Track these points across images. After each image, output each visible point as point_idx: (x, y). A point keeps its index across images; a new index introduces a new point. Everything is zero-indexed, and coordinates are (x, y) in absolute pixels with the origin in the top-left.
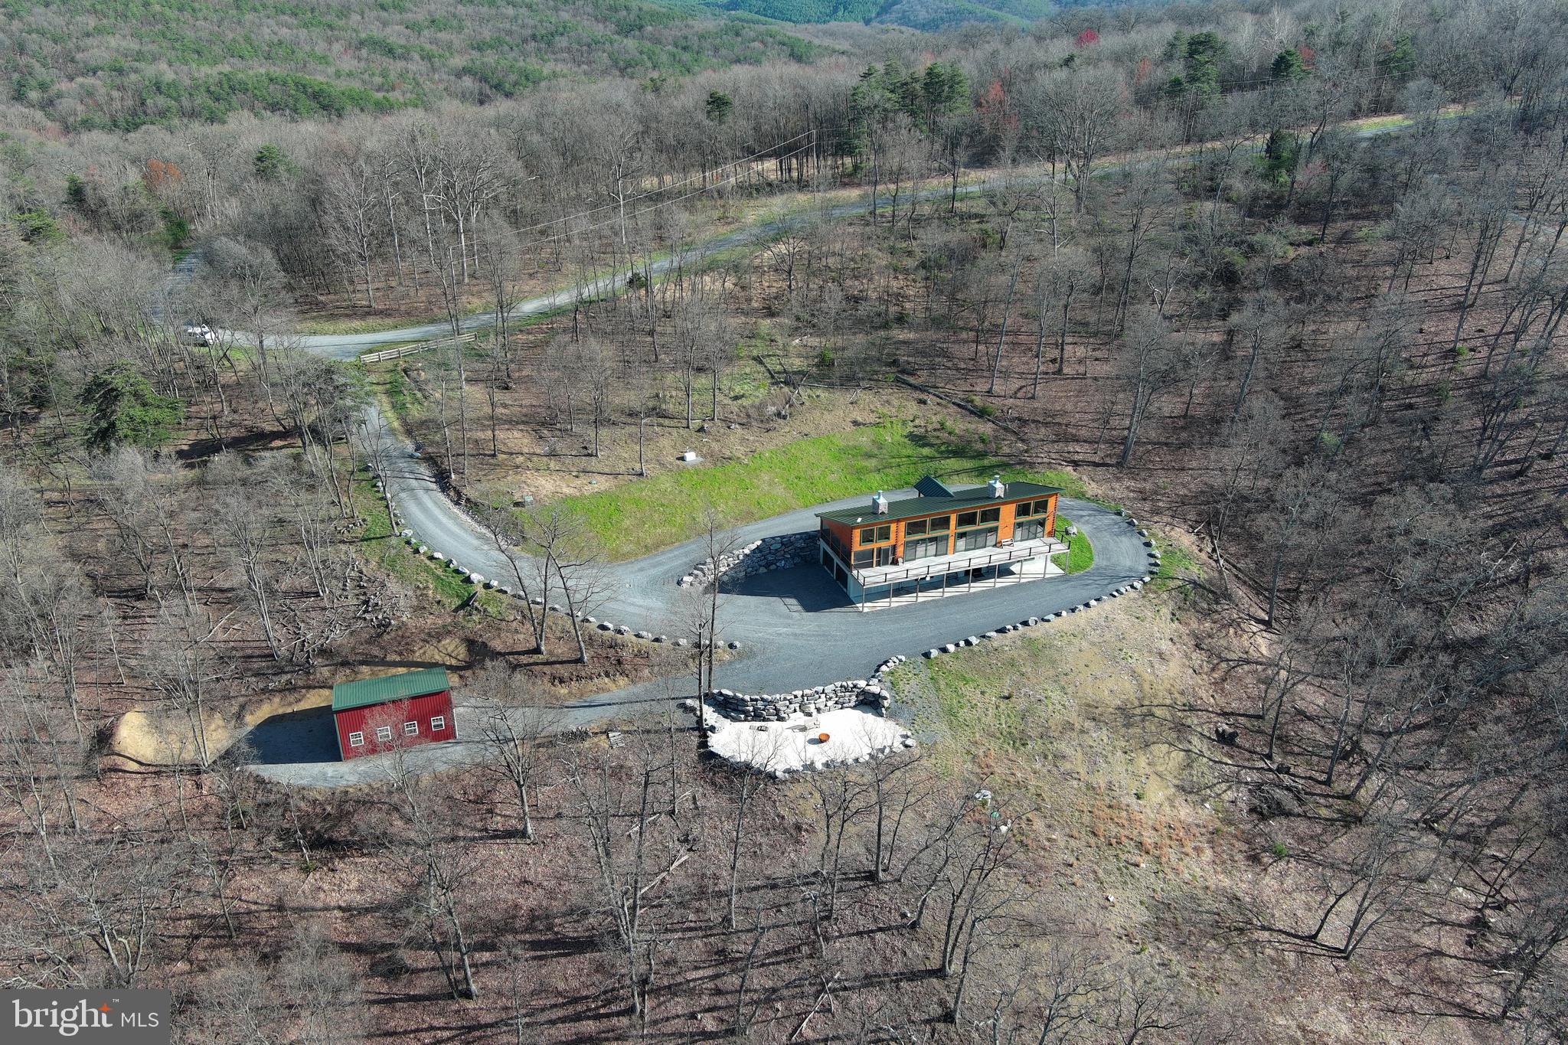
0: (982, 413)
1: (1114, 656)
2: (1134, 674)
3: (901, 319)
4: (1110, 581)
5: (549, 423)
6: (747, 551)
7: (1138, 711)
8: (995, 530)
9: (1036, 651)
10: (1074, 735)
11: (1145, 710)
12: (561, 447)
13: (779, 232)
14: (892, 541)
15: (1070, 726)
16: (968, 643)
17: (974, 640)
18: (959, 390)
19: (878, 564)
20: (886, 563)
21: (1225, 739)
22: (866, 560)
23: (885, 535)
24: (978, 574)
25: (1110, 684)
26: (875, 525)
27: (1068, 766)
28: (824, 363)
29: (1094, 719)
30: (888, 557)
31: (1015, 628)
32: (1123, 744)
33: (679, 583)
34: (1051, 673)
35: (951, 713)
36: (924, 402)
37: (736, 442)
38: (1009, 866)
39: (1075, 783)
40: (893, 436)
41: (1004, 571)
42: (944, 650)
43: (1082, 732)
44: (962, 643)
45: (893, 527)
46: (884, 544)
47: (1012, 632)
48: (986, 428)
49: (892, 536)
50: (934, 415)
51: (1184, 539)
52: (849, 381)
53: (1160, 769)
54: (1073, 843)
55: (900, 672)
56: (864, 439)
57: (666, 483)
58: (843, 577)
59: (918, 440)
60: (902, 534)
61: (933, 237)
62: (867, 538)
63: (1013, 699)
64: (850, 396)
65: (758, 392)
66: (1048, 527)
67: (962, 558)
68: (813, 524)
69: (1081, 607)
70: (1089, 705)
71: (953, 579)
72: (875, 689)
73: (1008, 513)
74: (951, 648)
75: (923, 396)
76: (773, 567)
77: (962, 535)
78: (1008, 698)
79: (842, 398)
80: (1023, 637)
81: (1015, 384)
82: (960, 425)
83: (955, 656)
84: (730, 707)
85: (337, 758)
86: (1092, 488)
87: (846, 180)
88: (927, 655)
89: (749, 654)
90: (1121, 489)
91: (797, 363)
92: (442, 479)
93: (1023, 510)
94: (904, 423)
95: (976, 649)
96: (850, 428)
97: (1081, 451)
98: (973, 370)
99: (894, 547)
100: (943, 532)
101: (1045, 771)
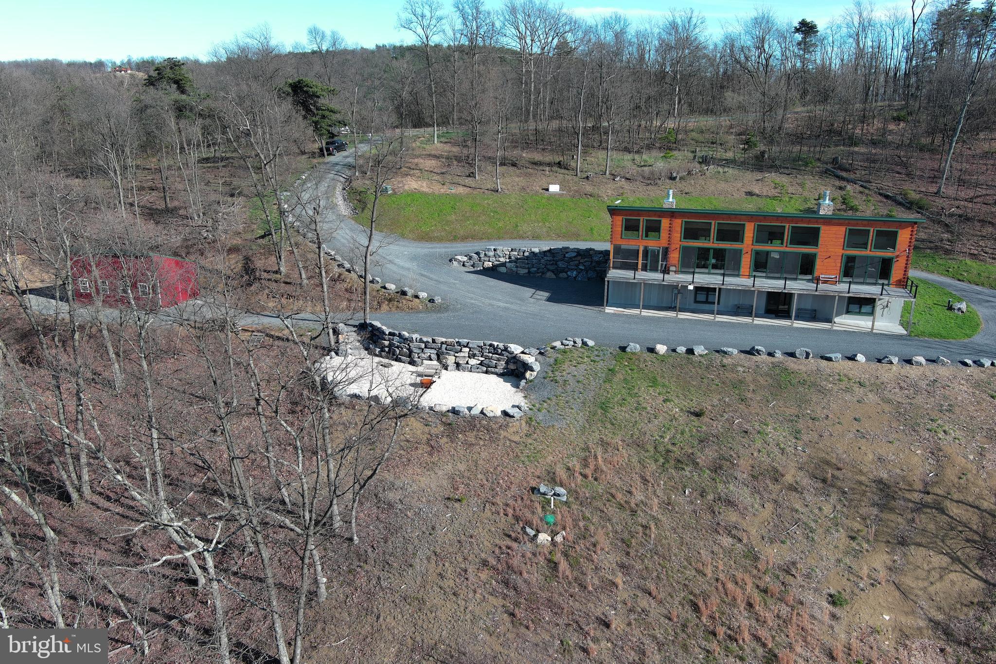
0: (910, 205)
1: (915, 423)
2: (936, 452)
6: (536, 250)
7: (916, 496)
9: (785, 383)
10: (775, 488)
11: (929, 499)
12: (455, 171)
14: (663, 242)
15: (776, 476)
16: (690, 351)
17: (699, 350)
19: (645, 268)
20: (654, 269)
22: (629, 260)
23: (653, 230)
25: (884, 450)
26: (641, 215)
27: (733, 517)
29: (824, 481)
30: (658, 261)
31: (771, 354)
32: (857, 526)
33: (451, 261)
34: (793, 411)
35: (604, 407)
36: (841, 188)
38: (506, 583)
39: (727, 541)
42: (652, 350)
43: (792, 488)
44: (682, 349)
45: (665, 223)
46: (653, 244)
47: (764, 357)
49: (664, 234)
53: (908, 581)
54: (644, 602)
55: (576, 354)
60: (677, 235)
63: (705, 419)
64: (759, 176)
66: (896, 273)
69: (895, 360)
70: (828, 463)
72: (530, 359)
73: (833, 238)
74: (661, 349)
75: (843, 184)
76: (561, 275)
78: (698, 415)
79: (750, 176)
80: (775, 365)
83: (663, 359)
88: (623, 349)
89: (443, 308)
93: (857, 240)
94: (806, 200)
95: (694, 358)
96: (739, 195)
99: (666, 251)
100: (735, 246)
101: (688, 508)
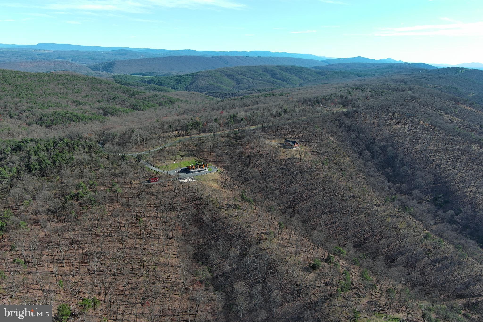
0: (202, 159)
1: (212, 176)
2: (214, 177)
3: (194, 151)
4: (213, 171)
5: (160, 160)
6: (181, 169)
8: (202, 167)
9: (206, 176)
11: (215, 180)
12: (162, 162)
13: (180, 141)
15: (208, 180)
16: (200, 175)
18: (200, 157)
21: (222, 182)
22: (191, 169)
23: (193, 167)
24: (201, 171)
25: (212, 178)
26: (192, 167)
27: (208, 182)
28: (186, 154)
30: (193, 169)
32: (213, 181)
33: (175, 172)
37: (178, 161)
40: (194, 161)
41: (203, 170)
42: (198, 175)
47: (204, 174)
48: (203, 160)
50: (197, 159)
51: (221, 169)
52: (189, 156)
53: (216, 183)
54: (207, 186)
55: (194, 177)
56: (191, 161)
57: (172, 165)
58: (189, 171)
59: (196, 161)
61: (197, 142)
62: (191, 167)
63: (203, 178)
65: (180, 157)
66: (207, 167)
67: (199, 169)
68: (186, 168)
69: (210, 173)
70: (210, 179)
71: (199, 171)
72: (192, 178)
73: (203, 166)
75: (196, 157)
76: (183, 171)
77: (199, 168)
79: (188, 158)
81: (206, 157)
82: (200, 160)
84: (181, 179)
85: (150, 182)
86: (213, 165)
87: (187, 135)
89: (181, 176)
90: (216, 165)
91: (183, 155)
92: (152, 165)
93: (205, 165)
96: (189, 160)
97: (212, 162)
98: (201, 155)
101: (206, 182)
